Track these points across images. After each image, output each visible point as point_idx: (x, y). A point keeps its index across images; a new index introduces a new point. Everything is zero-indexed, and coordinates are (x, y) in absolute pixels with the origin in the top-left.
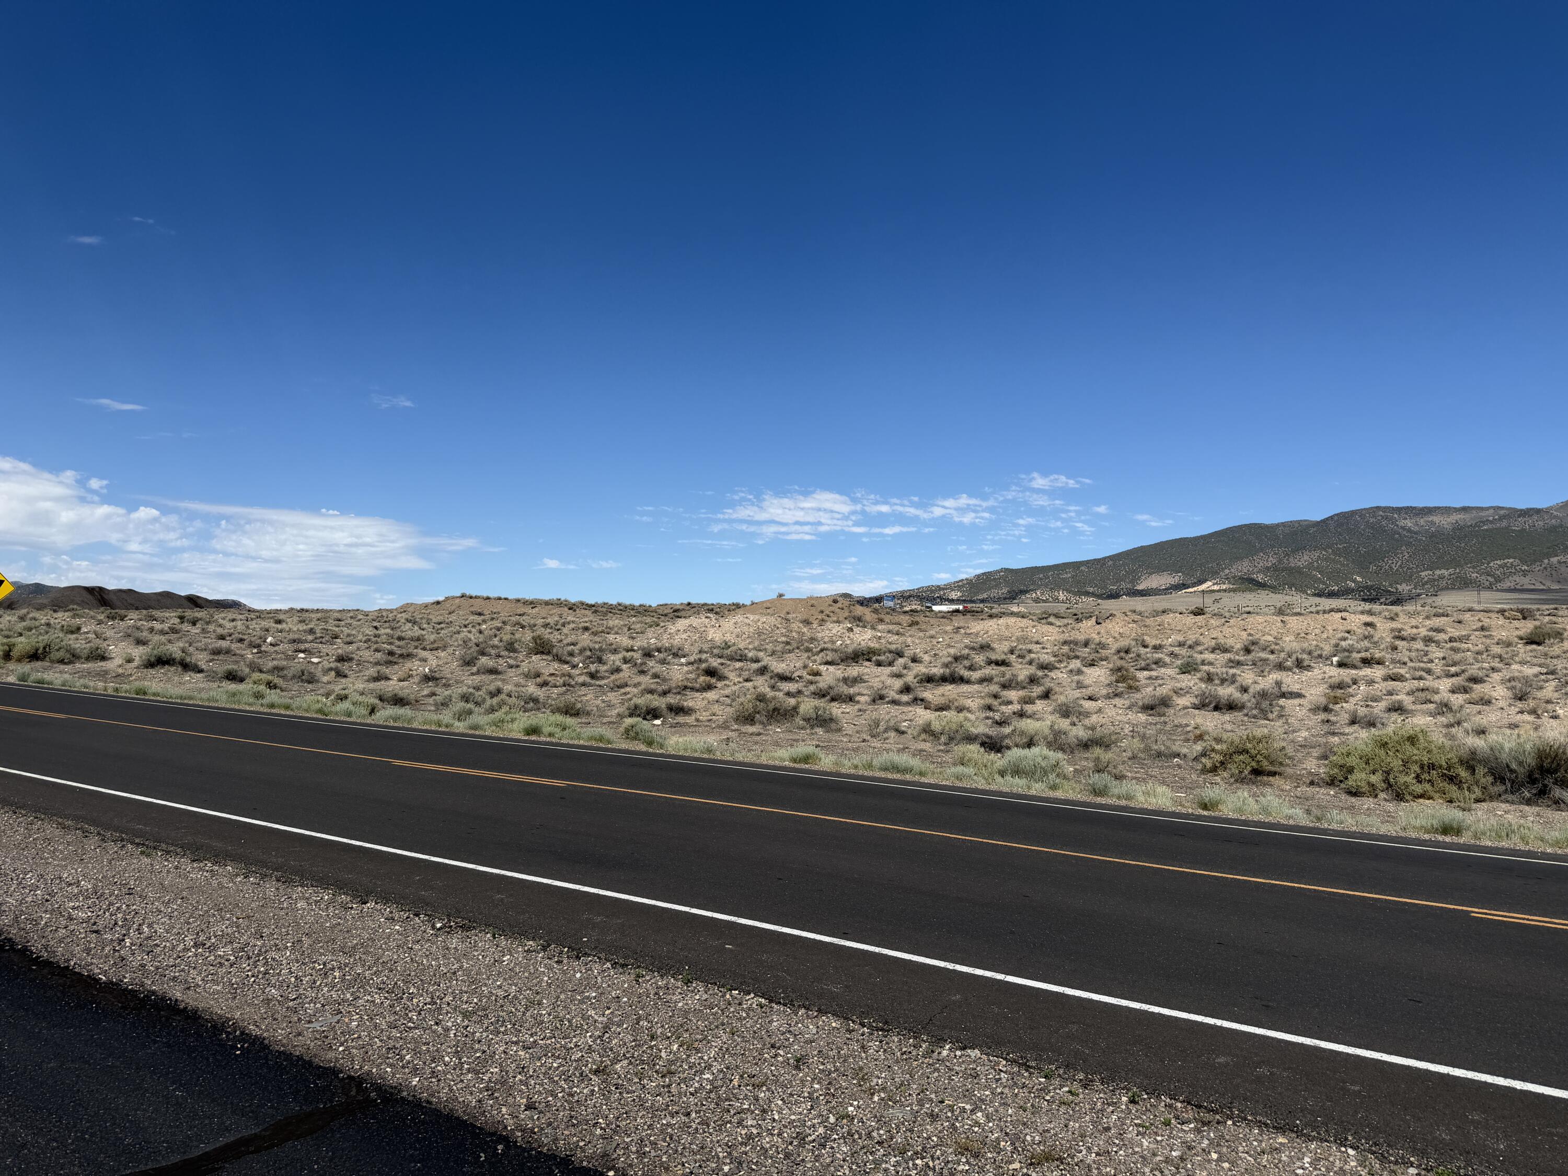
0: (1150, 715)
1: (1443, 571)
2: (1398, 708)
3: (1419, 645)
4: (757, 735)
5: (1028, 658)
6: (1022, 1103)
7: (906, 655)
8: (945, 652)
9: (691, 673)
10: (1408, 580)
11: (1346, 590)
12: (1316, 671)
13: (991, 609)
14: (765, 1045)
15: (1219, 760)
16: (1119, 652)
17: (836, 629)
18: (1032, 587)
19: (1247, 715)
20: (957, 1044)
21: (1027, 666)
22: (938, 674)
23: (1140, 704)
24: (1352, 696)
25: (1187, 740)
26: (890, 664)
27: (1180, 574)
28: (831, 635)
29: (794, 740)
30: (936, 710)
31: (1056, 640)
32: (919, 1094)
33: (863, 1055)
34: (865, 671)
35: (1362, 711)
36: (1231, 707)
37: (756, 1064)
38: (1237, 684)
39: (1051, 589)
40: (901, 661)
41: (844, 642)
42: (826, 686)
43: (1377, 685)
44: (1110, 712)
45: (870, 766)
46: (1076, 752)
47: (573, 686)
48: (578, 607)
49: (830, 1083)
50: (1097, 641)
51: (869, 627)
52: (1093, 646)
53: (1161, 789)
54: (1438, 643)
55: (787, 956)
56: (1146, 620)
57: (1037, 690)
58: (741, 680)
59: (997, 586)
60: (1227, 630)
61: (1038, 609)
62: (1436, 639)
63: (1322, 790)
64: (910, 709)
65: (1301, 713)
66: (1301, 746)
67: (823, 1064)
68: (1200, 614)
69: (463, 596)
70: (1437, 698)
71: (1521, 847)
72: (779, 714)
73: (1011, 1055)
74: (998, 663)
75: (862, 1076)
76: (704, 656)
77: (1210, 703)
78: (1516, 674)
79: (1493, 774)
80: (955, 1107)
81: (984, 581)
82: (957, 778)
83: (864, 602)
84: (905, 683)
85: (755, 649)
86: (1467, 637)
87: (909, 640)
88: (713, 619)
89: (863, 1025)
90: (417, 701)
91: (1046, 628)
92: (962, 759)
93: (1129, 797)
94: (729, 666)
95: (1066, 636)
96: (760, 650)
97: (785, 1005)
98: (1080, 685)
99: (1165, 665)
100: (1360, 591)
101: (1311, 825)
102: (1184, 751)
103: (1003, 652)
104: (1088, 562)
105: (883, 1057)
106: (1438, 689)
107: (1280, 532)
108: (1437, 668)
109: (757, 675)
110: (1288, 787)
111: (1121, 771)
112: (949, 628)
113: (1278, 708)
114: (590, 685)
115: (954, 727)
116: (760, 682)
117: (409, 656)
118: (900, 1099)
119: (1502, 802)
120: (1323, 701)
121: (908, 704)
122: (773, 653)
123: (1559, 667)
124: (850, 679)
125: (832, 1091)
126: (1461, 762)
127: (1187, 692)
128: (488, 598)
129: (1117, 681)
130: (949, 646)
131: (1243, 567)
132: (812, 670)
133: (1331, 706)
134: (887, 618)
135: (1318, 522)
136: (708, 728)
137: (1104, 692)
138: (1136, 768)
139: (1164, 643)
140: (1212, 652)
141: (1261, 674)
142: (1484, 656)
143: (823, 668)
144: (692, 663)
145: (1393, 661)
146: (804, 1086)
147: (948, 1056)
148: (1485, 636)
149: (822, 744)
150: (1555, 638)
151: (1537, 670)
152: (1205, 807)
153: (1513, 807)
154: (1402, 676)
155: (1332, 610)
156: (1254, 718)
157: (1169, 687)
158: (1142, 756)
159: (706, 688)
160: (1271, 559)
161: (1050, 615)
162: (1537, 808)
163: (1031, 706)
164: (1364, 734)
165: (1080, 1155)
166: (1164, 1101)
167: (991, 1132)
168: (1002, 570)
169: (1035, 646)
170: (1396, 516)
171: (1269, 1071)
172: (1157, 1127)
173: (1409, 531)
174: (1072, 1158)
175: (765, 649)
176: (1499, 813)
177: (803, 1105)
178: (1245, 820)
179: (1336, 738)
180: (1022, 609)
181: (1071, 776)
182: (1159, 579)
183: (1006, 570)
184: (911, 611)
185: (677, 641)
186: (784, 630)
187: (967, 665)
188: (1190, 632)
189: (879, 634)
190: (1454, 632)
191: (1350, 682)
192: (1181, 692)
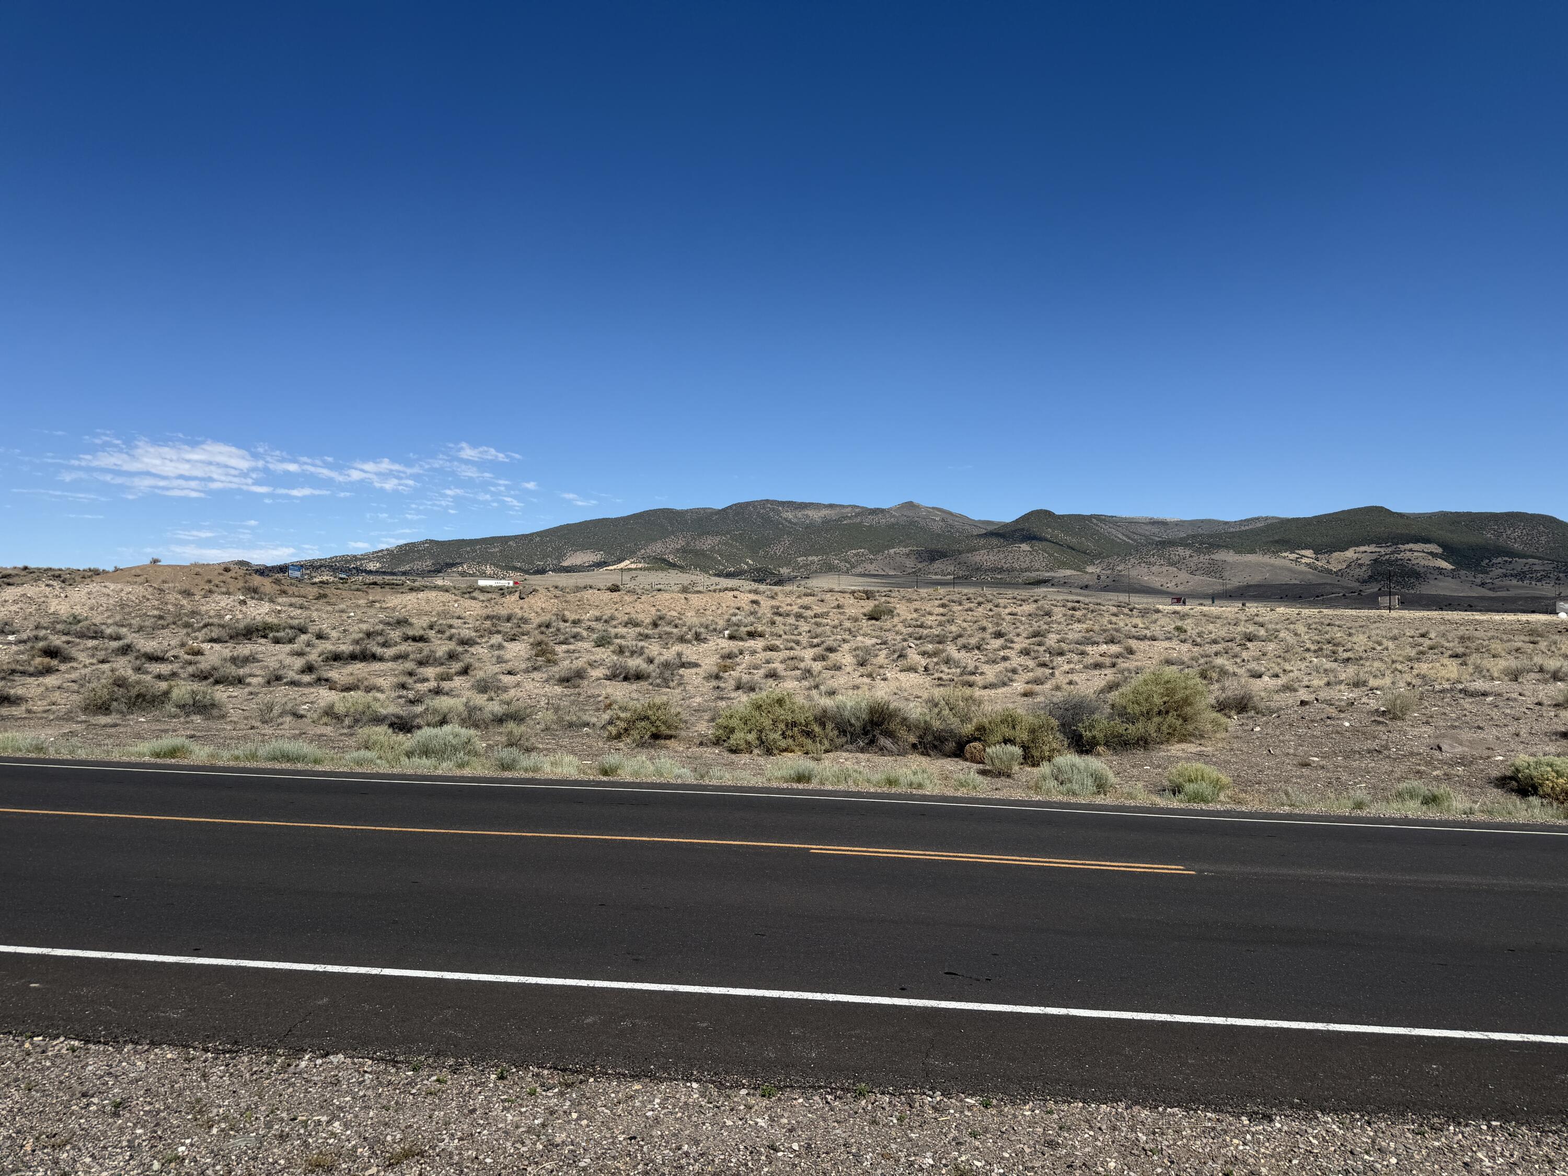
0: (566, 687)
1: (814, 558)
2: (773, 675)
3: (791, 620)
4: (111, 726)
5: (447, 634)
6: (385, 1102)
7: (310, 631)
8: (356, 628)
9: (23, 653)
10: (788, 564)
11: (740, 572)
12: (711, 643)
13: (414, 582)
14: (73, 1095)
15: (623, 727)
16: (540, 626)
17: (225, 601)
18: (458, 561)
19: (651, 684)
20: (317, 1053)
21: (446, 642)
22: (347, 652)
23: (557, 676)
24: (738, 665)
25: (598, 710)
26: (291, 641)
27: (602, 552)
28: (218, 608)
29: (162, 731)
30: (342, 691)
31: (478, 615)
32: (268, 1116)
33: (203, 1084)
34: (260, 649)
35: (745, 678)
36: (639, 677)
37: (60, 1120)
38: (644, 656)
39: (480, 562)
40: (304, 637)
41: (234, 616)
42: (209, 667)
43: (758, 655)
44: (529, 686)
45: (253, 756)
46: (491, 727)
49: (157, 1125)
50: (520, 615)
51: (267, 599)
52: (515, 621)
53: (568, 758)
54: (805, 618)
55: (116, 985)
56: (567, 595)
57: (457, 666)
58: (94, 661)
59: (420, 558)
60: (639, 606)
61: (463, 583)
62: (805, 615)
63: (709, 750)
64: (312, 690)
65: (698, 681)
66: (695, 711)
67: (150, 1103)
68: (615, 591)
70: (802, 665)
71: (853, 788)
72: (144, 700)
73: (378, 1054)
74: (414, 639)
75: (199, 1108)
76: (42, 633)
77: (620, 674)
78: (860, 644)
79: (838, 729)
80: (309, 1122)
81: (407, 552)
82: (358, 763)
83: (263, 571)
84: (307, 662)
85: (116, 624)
86: (827, 614)
87: (315, 615)
88: (57, 588)
89: (206, 1050)
91: (469, 603)
92: (367, 742)
93: (536, 769)
94: (78, 644)
95: (489, 611)
96: (123, 626)
97: (106, 1043)
98: (500, 660)
99: (582, 639)
100: (751, 573)
101: (695, 783)
102: (594, 720)
103: (422, 627)
104: (516, 537)
105: (228, 1082)
106: (804, 657)
107: (689, 517)
108: (804, 639)
109: (116, 655)
110: (682, 749)
111: (533, 743)
112: (362, 602)
113: (678, 677)
115: (360, 708)
116: (121, 663)
118: (244, 1126)
119: (844, 751)
120: (715, 669)
121: (309, 684)
122: (140, 629)
123: (889, 638)
124: (241, 659)
125: (159, 1133)
126: (816, 719)
127: (601, 664)
129: (537, 655)
130: (361, 621)
131: (657, 548)
132: (192, 648)
133: (721, 674)
134: (291, 590)
135: (720, 510)
136: (43, 721)
137: (524, 666)
138: (548, 739)
139: (582, 618)
140: (625, 626)
141: (666, 646)
142: (838, 630)
143: (206, 646)
144: (25, 642)
145: (772, 634)
146: (123, 1134)
147: (306, 1067)
148: (840, 613)
149: (198, 734)
150: (888, 614)
151: (874, 641)
152: (605, 773)
153: (851, 755)
154: (778, 647)
155: (726, 589)
156: (657, 686)
157: (585, 660)
158: (555, 727)
159: (44, 672)
160: (681, 541)
161: (475, 589)
162: (868, 755)
163: (449, 682)
164: (744, 698)
165: (442, 1144)
166: (532, 1071)
167: (348, 1140)
168: (426, 542)
169: (457, 621)
170: (780, 508)
171: (632, 1023)
172: (522, 1099)
173: (790, 522)
174: (434, 1149)
175: (130, 625)
176: (841, 760)
177: (120, 1158)
178: (640, 783)
179: (724, 702)
180: (447, 583)
181: (482, 752)
182: (583, 556)
183: (431, 541)
184: (321, 582)
186: (157, 602)
187: (381, 641)
188: (606, 608)
189: (279, 608)
190: (818, 609)
191: (737, 652)
192: (595, 664)
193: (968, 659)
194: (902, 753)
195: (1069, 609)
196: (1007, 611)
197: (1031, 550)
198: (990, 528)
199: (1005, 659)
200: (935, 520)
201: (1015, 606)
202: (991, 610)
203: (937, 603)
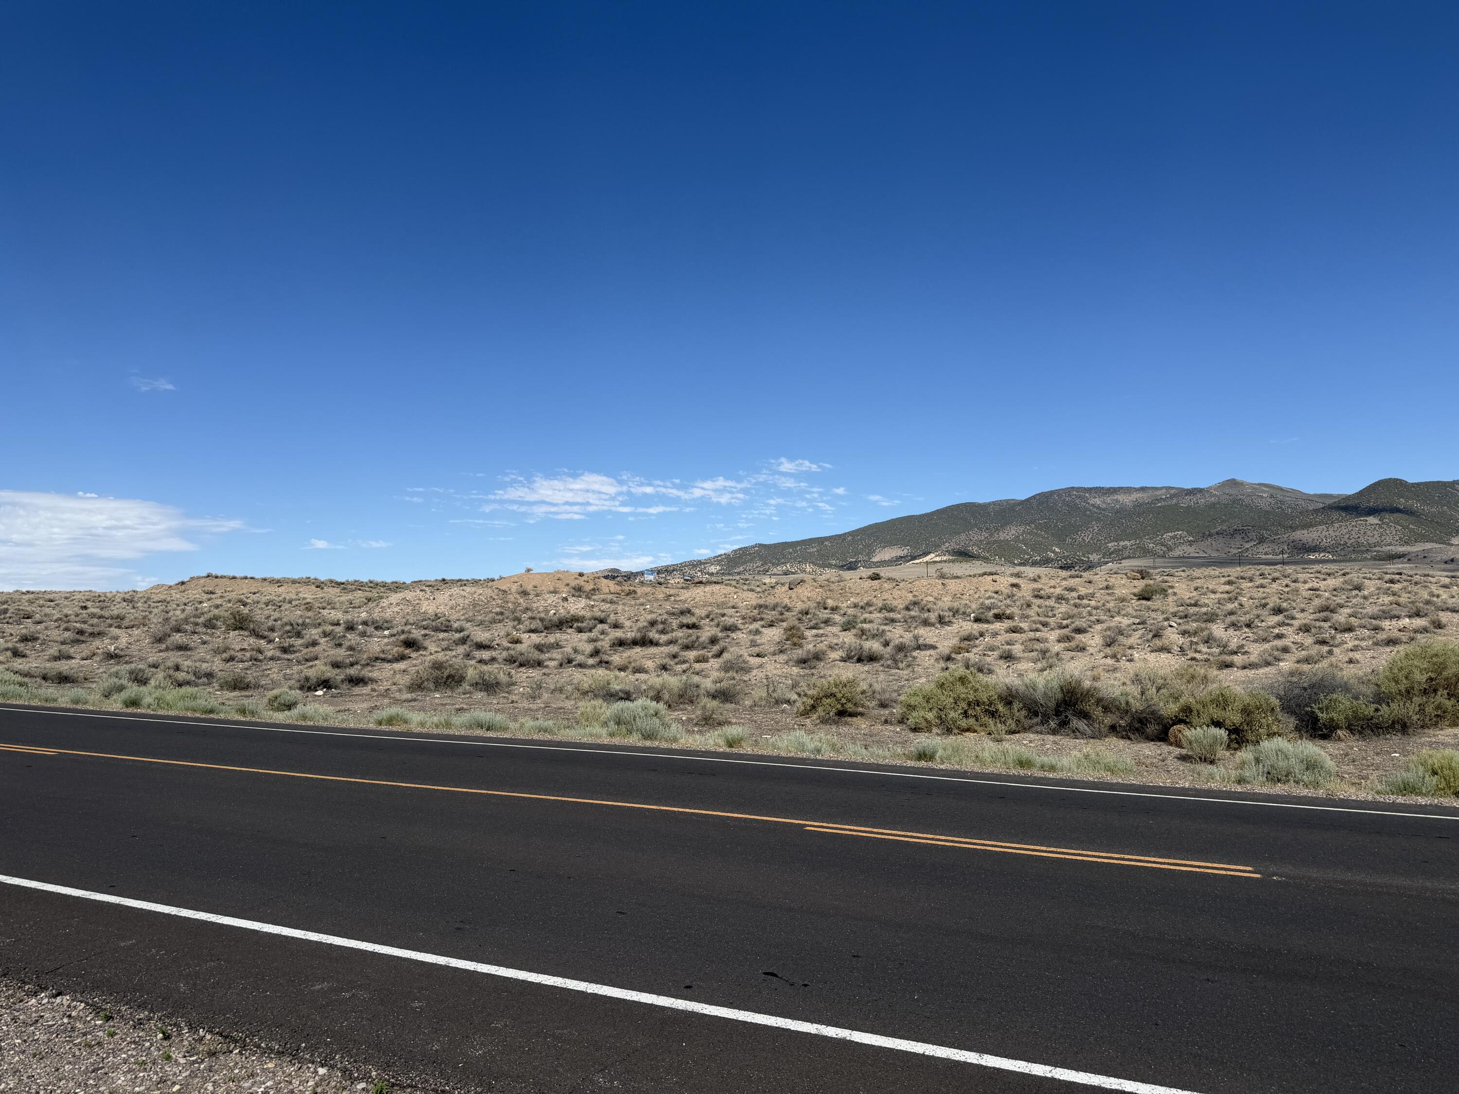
0: (802, 668)
1: (1127, 543)
2: (1008, 656)
3: (1051, 603)
5: (718, 622)
7: (608, 621)
8: (646, 618)
9: (389, 644)
10: (1097, 550)
11: (1047, 560)
12: (955, 626)
15: (810, 704)
16: (800, 613)
17: (552, 599)
18: (782, 561)
19: (882, 665)
21: (714, 628)
22: (632, 638)
23: (798, 658)
24: (975, 646)
26: (590, 630)
27: (908, 547)
28: (546, 605)
34: (564, 638)
35: (978, 659)
36: (872, 658)
38: (883, 639)
39: (800, 562)
40: (600, 627)
41: (557, 611)
42: (520, 653)
43: (999, 637)
44: (770, 667)
47: (260, 661)
48: (326, 585)
50: (785, 604)
51: (584, 596)
52: (780, 609)
54: (1067, 600)
56: (832, 585)
57: (713, 650)
58: (438, 650)
59: (751, 561)
60: (896, 593)
62: (1067, 596)
63: (890, 728)
64: (593, 671)
65: (929, 662)
68: (876, 579)
69: (208, 576)
70: (1043, 647)
72: (450, 681)
74: (688, 627)
76: (409, 628)
77: (853, 656)
78: (1115, 625)
79: (1027, 709)
81: (740, 555)
84: (595, 647)
85: (464, 620)
86: (1092, 595)
87: (619, 608)
88: (428, 592)
90: (85, 679)
91: (746, 594)
94: (433, 636)
95: (761, 602)
96: (469, 621)
98: (754, 644)
99: (833, 624)
100: (1058, 561)
102: (794, 697)
103: (700, 616)
106: (1047, 639)
107: (991, 510)
108: (1055, 621)
109: (456, 644)
110: (865, 727)
111: (729, 718)
113: (910, 659)
114: (279, 659)
116: (457, 651)
117: (100, 634)
119: (1033, 733)
120: (950, 651)
121: (593, 666)
122: (481, 623)
123: (1150, 618)
124: (547, 646)
127: (841, 647)
128: (234, 578)
129: (787, 639)
130: (652, 612)
132: (514, 638)
133: (953, 656)
135: (1023, 501)
137: (772, 649)
138: (745, 714)
139: (842, 605)
140: (880, 612)
141: (907, 629)
142: (1097, 611)
143: (525, 636)
144: (393, 635)
145: (1022, 616)
148: (1108, 594)
150: (1162, 594)
151: (1132, 620)
153: (1038, 737)
154: (1023, 628)
155: (985, 574)
156: (888, 667)
157: (828, 643)
159: (399, 659)
160: (984, 533)
162: (1058, 737)
163: (702, 664)
168: (756, 546)
169: (730, 610)
170: (1087, 495)
173: (1098, 508)
175: (475, 620)
176: (1025, 742)
182: (890, 552)
183: (760, 545)
185: (388, 615)
186: (500, 601)
187: (659, 629)
188: (866, 595)
189: (592, 603)
190: (1083, 591)
191: (978, 635)
192: (836, 647)
193: (1234, 639)
194: (1097, 736)
195: (1386, 582)
196: (1307, 586)
197: (1380, 523)
198: (1329, 502)
199: (1279, 636)
200: (1262, 497)
201: (1318, 580)
202: (1287, 586)
203: (1223, 580)
